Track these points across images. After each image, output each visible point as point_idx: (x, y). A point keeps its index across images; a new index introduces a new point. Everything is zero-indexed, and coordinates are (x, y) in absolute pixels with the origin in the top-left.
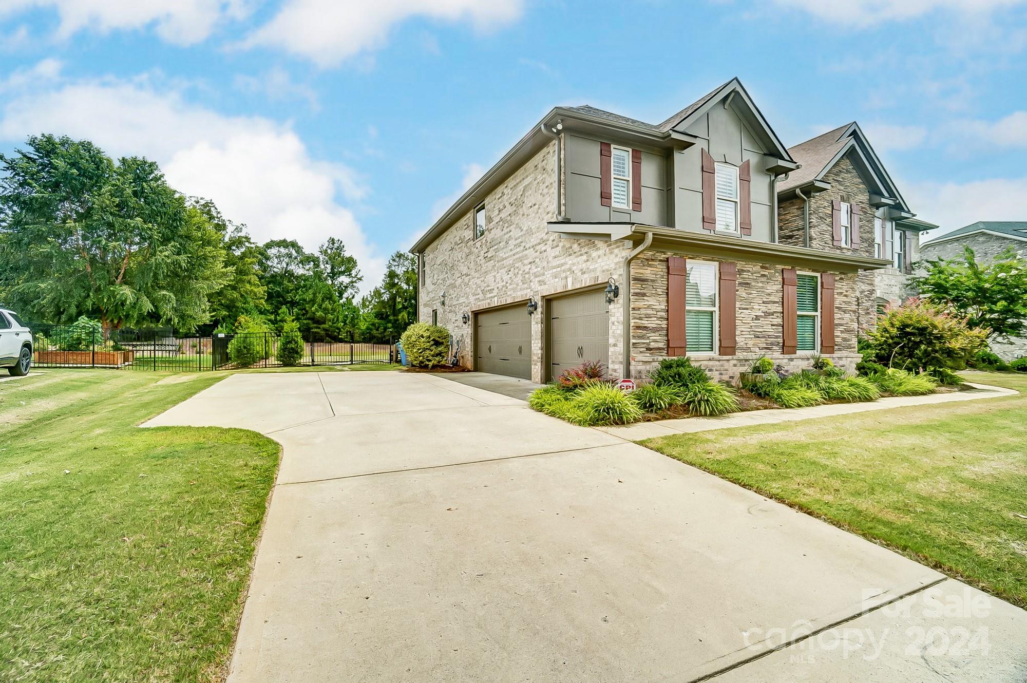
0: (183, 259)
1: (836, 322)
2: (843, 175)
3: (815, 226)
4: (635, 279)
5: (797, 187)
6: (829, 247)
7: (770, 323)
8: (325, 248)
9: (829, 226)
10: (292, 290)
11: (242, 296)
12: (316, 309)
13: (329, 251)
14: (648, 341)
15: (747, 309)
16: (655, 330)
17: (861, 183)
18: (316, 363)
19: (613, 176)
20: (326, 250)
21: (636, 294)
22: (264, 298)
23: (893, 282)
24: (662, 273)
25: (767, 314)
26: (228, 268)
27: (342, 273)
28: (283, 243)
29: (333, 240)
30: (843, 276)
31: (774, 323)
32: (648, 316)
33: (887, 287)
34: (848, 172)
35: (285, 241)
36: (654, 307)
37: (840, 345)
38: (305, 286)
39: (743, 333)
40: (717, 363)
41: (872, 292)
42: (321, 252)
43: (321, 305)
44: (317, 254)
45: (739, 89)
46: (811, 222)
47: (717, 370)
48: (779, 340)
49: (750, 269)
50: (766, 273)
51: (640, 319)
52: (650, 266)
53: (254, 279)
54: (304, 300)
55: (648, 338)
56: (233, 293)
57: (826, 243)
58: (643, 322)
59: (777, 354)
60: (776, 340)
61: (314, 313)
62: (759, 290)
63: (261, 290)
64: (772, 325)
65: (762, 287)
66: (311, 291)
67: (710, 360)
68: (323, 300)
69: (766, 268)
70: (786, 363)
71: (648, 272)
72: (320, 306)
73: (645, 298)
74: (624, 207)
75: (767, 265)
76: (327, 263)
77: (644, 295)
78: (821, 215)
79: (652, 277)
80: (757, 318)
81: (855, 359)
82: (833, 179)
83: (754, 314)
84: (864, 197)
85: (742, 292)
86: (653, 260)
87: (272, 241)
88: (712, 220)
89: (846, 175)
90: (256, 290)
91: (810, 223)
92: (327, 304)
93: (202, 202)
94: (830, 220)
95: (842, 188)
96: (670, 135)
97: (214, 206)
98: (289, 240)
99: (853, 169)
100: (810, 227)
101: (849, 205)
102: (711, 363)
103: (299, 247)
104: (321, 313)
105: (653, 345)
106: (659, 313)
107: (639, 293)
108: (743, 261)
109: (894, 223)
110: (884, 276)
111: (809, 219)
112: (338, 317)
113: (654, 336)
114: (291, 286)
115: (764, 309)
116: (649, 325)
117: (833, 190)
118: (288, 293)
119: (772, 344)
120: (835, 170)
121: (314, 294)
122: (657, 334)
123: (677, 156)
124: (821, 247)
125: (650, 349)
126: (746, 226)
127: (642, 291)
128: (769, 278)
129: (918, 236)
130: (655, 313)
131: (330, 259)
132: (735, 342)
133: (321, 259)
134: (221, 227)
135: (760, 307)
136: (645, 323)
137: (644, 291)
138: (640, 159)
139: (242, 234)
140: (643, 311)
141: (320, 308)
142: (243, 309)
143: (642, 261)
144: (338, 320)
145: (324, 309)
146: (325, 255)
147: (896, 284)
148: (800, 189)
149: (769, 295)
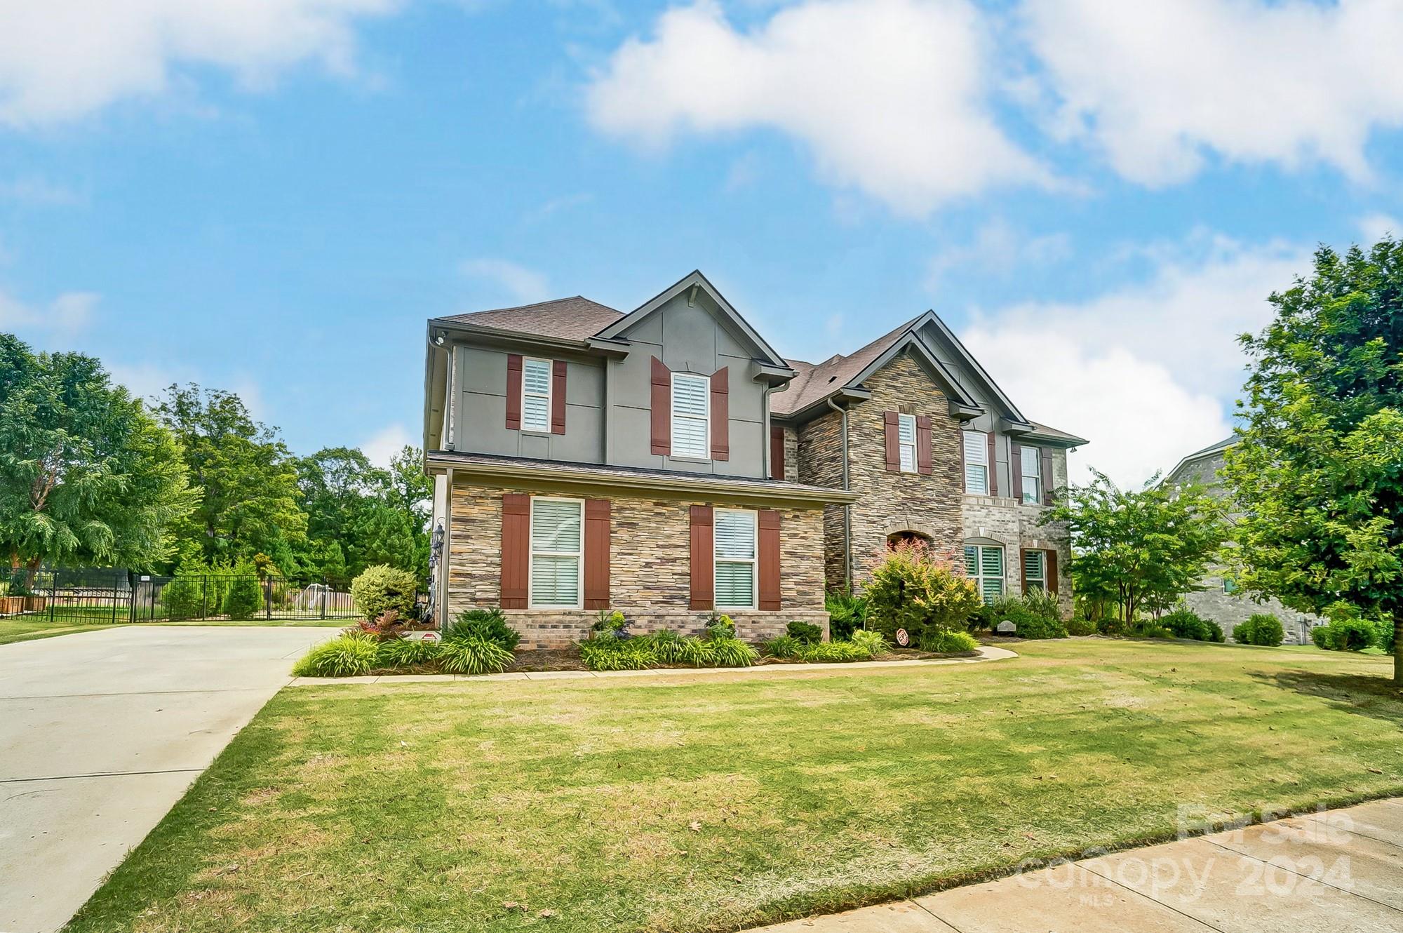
0: (122, 480)
1: (783, 570)
2: (902, 379)
3: (856, 446)
4: (455, 520)
5: (828, 396)
6: (880, 472)
7: (670, 571)
8: (398, 460)
9: (879, 445)
10: (349, 519)
11: (269, 526)
12: (378, 546)
13: (404, 465)
14: (473, 590)
15: (631, 554)
16: (482, 578)
17: (935, 389)
18: (273, 617)
19: (523, 393)
20: (400, 464)
21: (456, 537)
22: (303, 530)
23: (1008, 517)
24: (496, 513)
25: (665, 561)
26: (195, 489)
27: (423, 495)
28: (341, 454)
29: (410, 449)
30: (798, 513)
31: (675, 572)
32: (474, 562)
33: (997, 523)
34: (911, 374)
35: (343, 449)
36: (483, 551)
37: (794, 600)
38: (366, 513)
39: (623, 583)
40: (578, 618)
41: (957, 531)
42: (393, 466)
43: (386, 541)
44: (387, 467)
45: (700, 283)
46: (851, 441)
47: (576, 627)
48: (685, 592)
49: (638, 507)
50: (664, 511)
51: (461, 564)
52: (478, 504)
53: (290, 502)
54: (365, 533)
55: (474, 587)
56: (256, 521)
57: (874, 467)
58: (465, 568)
59: (682, 610)
60: (680, 592)
61: (375, 551)
62: (650, 531)
63: (300, 518)
64: (674, 574)
65: (658, 528)
66: (372, 521)
67: (564, 614)
68: (389, 534)
69: (664, 505)
70: (695, 621)
71: (475, 511)
72: (384, 542)
73: (469, 541)
74: (542, 429)
75: (665, 502)
76: (401, 482)
77: (468, 537)
78: (867, 431)
79: (480, 517)
80: (648, 565)
81: (816, 618)
82: (886, 385)
83: (643, 561)
84: (941, 407)
85: (624, 534)
86: (481, 498)
87: (326, 450)
88: (665, 443)
89: (909, 379)
90: (291, 518)
91: (848, 441)
92: (394, 539)
93: (225, 396)
94: (881, 437)
95: (902, 396)
96: (589, 344)
97: (239, 403)
98: (349, 448)
99: (919, 370)
100: (848, 447)
101: (914, 417)
102: (568, 618)
103: (363, 459)
104: (385, 552)
105: (479, 595)
106: (489, 559)
107: (460, 536)
108: (624, 497)
109: (1009, 439)
110: (991, 509)
111: (848, 437)
112: (410, 557)
113: (481, 585)
114: (348, 513)
115: (660, 554)
116: (474, 572)
117: (884, 399)
118: (344, 523)
119: (672, 597)
120: (889, 373)
121: (377, 525)
122: (486, 583)
123: (611, 368)
124: (867, 473)
125: (476, 600)
126: (720, 450)
127: (465, 533)
128: (668, 518)
129: (1065, 454)
130: (484, 558)
131: (405, 475)
132: (608, 593)
133: (393, 476)
134: (247, 430)
135: (653, 552)
136: (468, 569)
137: (469, 533)
138: (565, 371)
139: (275, 441)
140: (465, 556)
141: (385, 545)
142: (270, 544)
143: (466, 500)
144: (409, 561)
145: (390, 545)
146: (398, 471)
147: (1013, 519)
148: (832, 398)
149: (669, 537)
